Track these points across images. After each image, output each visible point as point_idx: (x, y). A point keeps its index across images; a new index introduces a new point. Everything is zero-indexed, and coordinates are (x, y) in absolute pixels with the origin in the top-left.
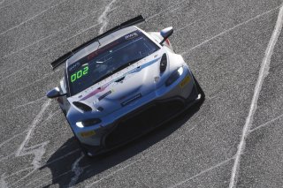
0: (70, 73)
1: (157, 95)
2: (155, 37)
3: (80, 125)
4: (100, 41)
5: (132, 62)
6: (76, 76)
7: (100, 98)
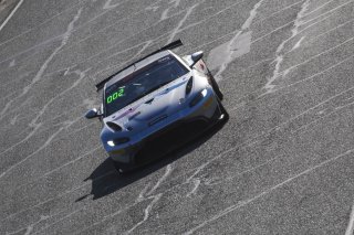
0: (107, 95)
1: (182, 115)
2: (187, 61)
3: (111, 143)
4: (137, 65)
5: (163, 85)
6: (112, 98)
7: (131, 119)
